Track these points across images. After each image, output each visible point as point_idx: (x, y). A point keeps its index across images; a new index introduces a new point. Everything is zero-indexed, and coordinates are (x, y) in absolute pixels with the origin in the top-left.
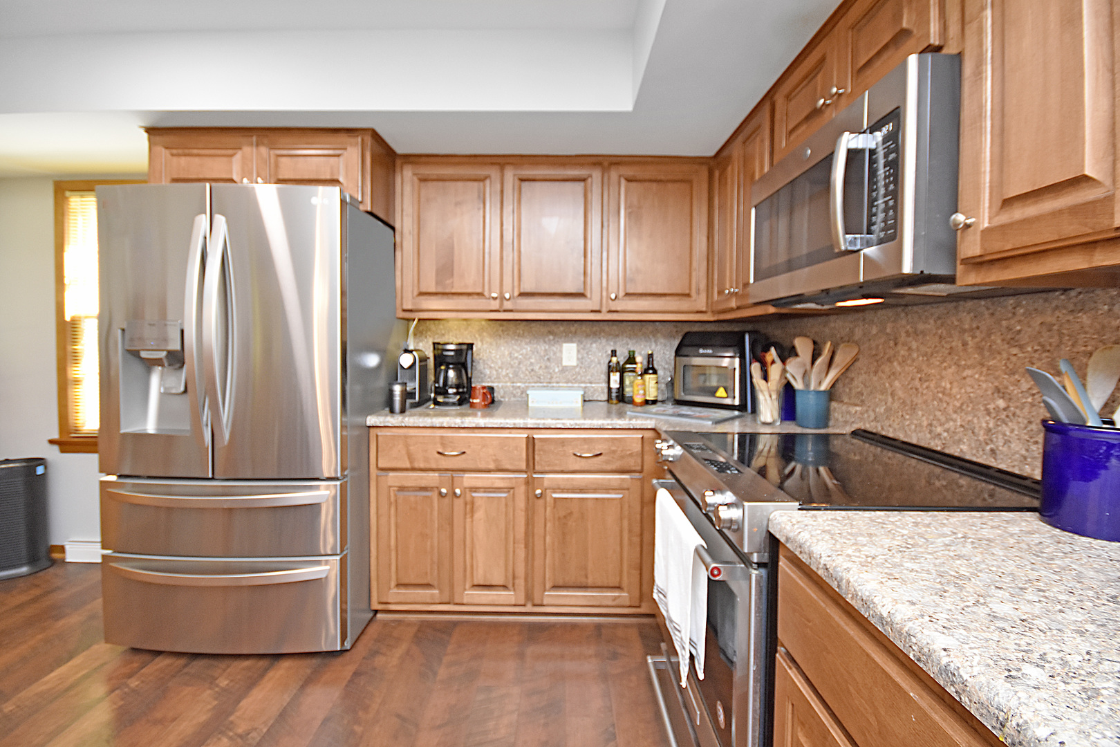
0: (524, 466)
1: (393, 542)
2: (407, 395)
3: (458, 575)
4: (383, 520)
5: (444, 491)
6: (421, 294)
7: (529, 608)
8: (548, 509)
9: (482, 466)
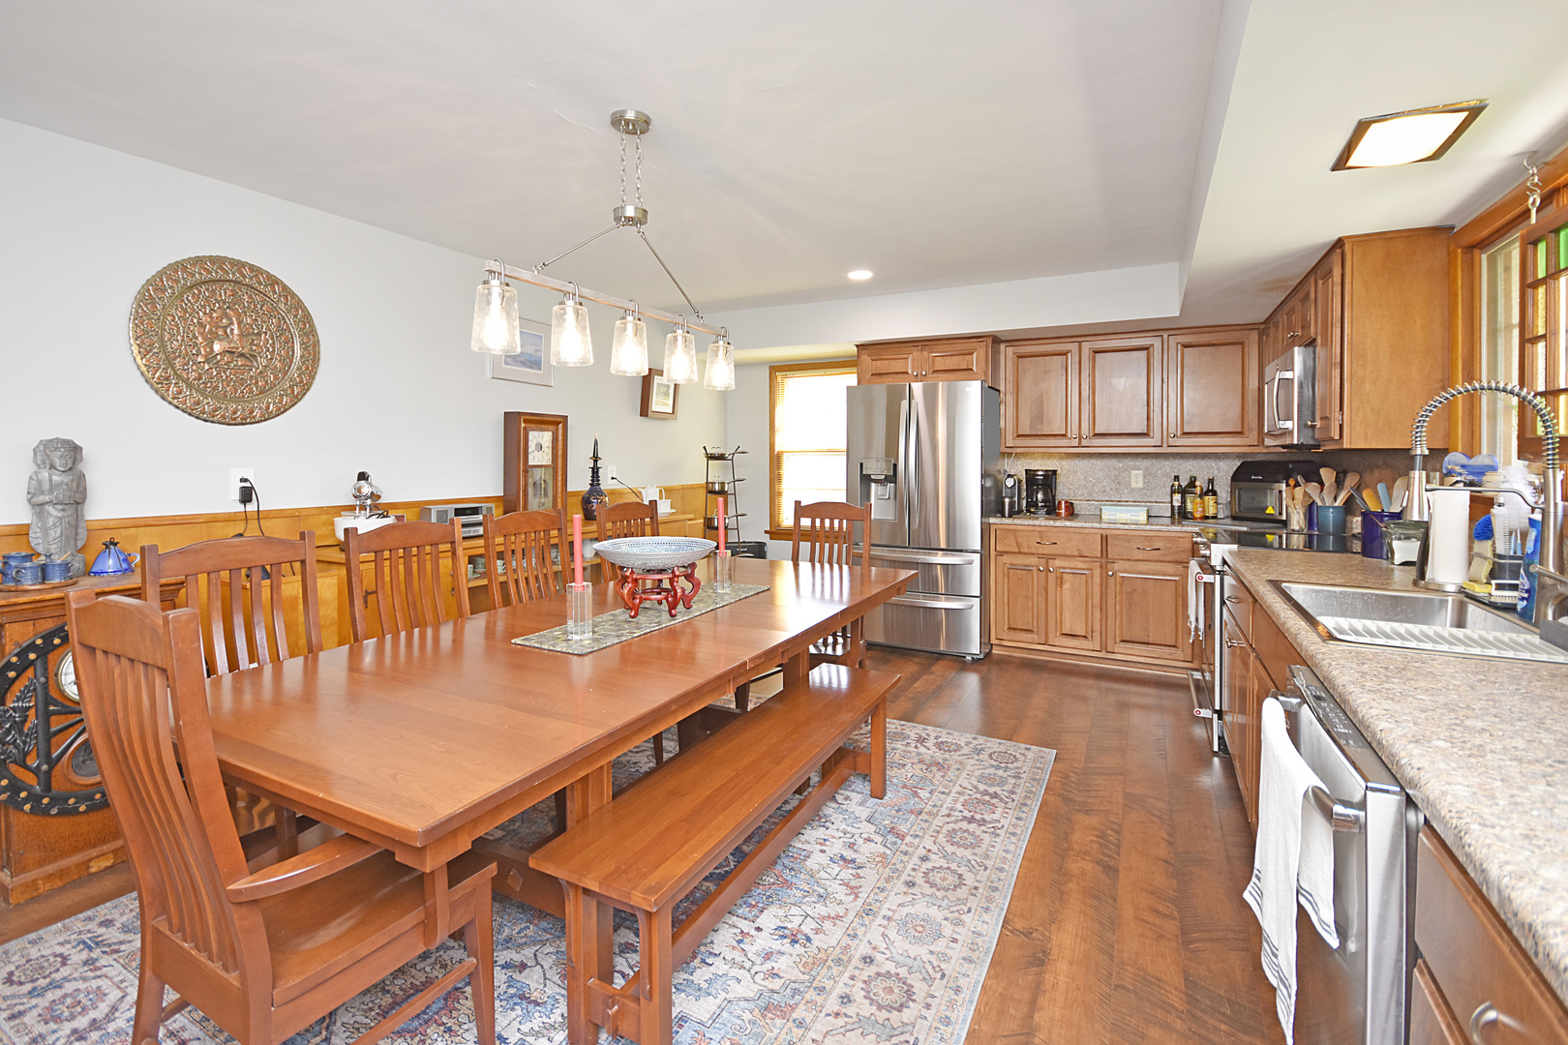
0: (1099, 555)
1: (1006, 600)
2: (1012, 504)
3: (1051, 626)
4: (999, 586)
5: (1042, 569)
6: (1019, 436)
7: (1102, 654)
8: (1118, 586)
9: (1069, 553)
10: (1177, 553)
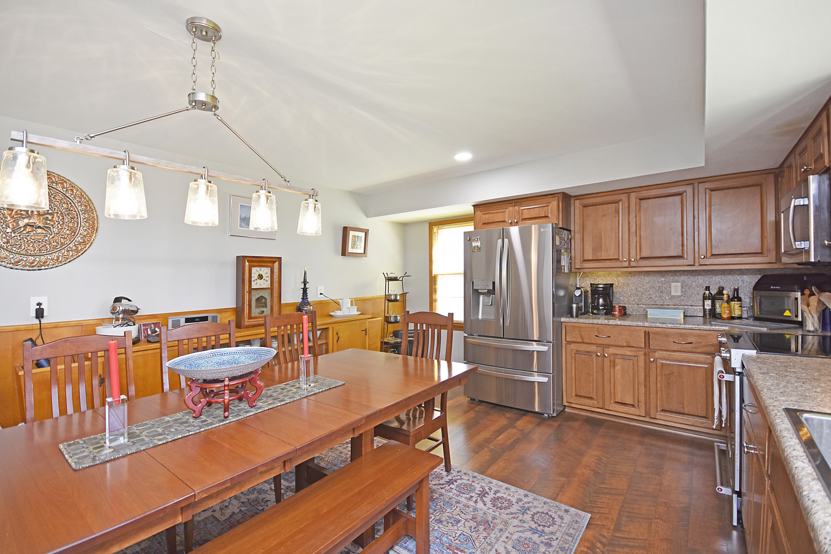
0: (643, 346)
1: (573, 375)
2: (578, 309)
3: (607, 396)
4: (569, 365)
5: (599, 354)
6: (585, 261)
7: (647, 419)
8: (658, 369)
9: (620, 344)
10: (706, 346)
